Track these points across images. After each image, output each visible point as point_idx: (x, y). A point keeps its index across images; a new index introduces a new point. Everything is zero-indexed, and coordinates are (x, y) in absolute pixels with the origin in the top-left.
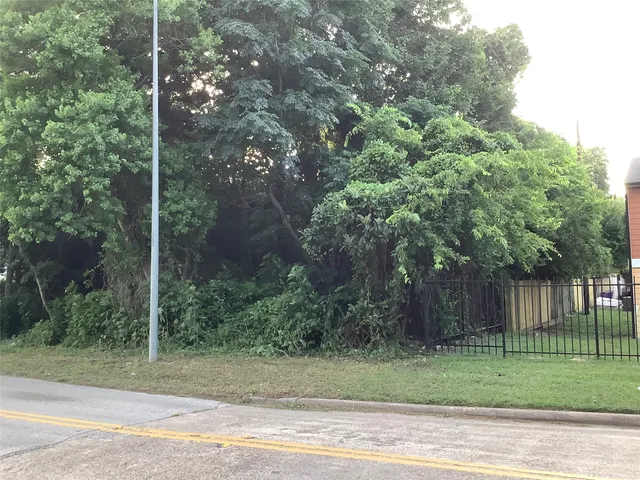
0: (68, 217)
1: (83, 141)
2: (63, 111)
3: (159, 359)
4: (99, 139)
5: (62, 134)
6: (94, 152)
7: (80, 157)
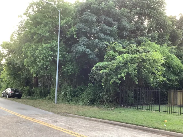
0: (42, 71)
1: (43, 55)
2: (40, 48)
3: (57, 104)
5: (39, 53)
6: (45, 57)
7: (43, 58)
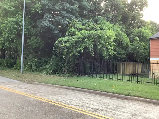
2: (5, 22)
3: (23, 73)
4: (11, 27)
5: (4, 26)
7: (8, 31)
